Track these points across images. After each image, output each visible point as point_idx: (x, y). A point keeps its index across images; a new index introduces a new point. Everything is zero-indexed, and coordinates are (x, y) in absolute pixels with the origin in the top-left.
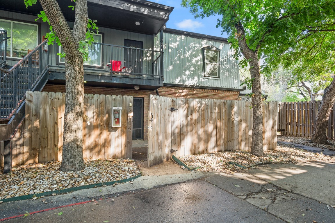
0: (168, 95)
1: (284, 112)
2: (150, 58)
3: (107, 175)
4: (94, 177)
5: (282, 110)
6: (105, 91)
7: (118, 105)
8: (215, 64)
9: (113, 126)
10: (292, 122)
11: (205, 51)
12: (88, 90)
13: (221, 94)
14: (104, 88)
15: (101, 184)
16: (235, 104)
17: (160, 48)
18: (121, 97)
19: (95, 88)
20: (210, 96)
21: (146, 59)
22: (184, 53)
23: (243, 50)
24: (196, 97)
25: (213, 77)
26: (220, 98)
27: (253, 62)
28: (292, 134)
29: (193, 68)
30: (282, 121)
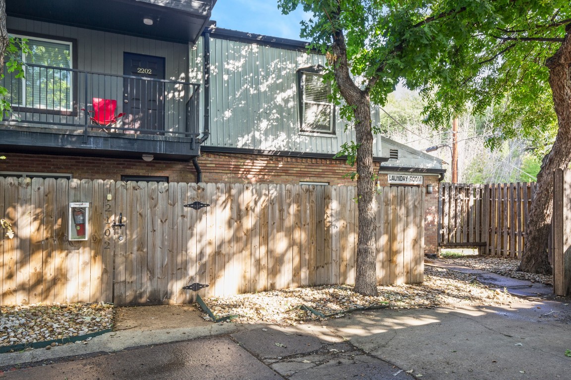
0: (221, 171)
1: (485, 206)
2: (182, 94)
3: (42, 330)
4: (12, 334)
5: (481, 200)
6: (81, 164)
7: (83, 198)
8: (327, 104)
9: (70, 240)
10: (499, 227)
11: (304, 77)
12: (42, 161)
13: (338, 168)
14: (78, 157)
15: (23, 345)
16: (334, 193)
17: (203, 72)
18: (88, 183)
19: (57, 158)
20: (315, 173)
21: (174, 96)
22: (256, 83)
23: (342, 88)
24: (284, 174)
25: (321, 133)
26: (337, 176)
27: (360, 112)
28: (500, 253)
29: (277, 115)
30: (481, 225)
